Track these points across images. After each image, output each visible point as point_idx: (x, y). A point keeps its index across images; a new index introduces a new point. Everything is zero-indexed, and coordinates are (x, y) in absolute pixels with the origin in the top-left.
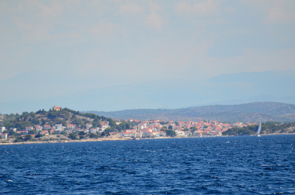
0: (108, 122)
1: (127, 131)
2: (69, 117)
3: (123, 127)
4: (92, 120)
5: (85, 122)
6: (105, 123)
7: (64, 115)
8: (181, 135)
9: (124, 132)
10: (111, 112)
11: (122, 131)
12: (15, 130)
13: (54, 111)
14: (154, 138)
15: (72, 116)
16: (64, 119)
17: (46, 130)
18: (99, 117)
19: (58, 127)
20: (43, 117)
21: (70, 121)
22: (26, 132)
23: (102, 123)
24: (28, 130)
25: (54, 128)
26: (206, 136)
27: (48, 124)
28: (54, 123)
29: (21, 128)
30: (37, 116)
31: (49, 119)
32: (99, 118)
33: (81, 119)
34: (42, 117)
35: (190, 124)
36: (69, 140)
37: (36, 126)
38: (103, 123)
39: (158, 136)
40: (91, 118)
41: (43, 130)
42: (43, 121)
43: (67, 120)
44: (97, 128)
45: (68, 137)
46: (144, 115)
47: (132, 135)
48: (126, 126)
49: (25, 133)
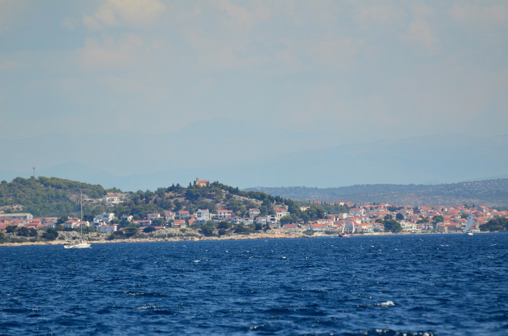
0: (287, 207)
1: (318, 222)
2: (221, 198)
3: (311, 216)
4: (260, 203)
5: (248, 205)
6: (282, 208)
7: (212, 193)
8: (411, 229)
9: (313, 223)
10: (330, 188)
11: (311, 222)
12: (130, 217)
13: (197, 187)
14: (364, 234)
15: (227, 195)
16: (213, 201)
17: (182, 218)
18: (272, 197)
19: (202, 215)
20: (178, 197)
21: (223, 204)
22: (149, 222)
23: (276, 207)
24: (152, 219)
25: (196, 216)
26: (454, 232)
27: (185, 210)
28: (195, 207)
29: (140, 215)
30: (167, 195)
31: (188, 201)
32: (271, 199)
33: (241, 201)
34: (175, 196)
35: (440, 211)
36: (202, 236)
37: (166, 212)
38: (278, 208)
39: (371, 230)
40: (258, 199)
41: (177, 218)
42: (178, 203)
43: (217, 202)
44: (268, 216)
45: (200, 232)
46: (381, 194)
47: (326, 230)
48: (317, 214)
49: (146, 224)
